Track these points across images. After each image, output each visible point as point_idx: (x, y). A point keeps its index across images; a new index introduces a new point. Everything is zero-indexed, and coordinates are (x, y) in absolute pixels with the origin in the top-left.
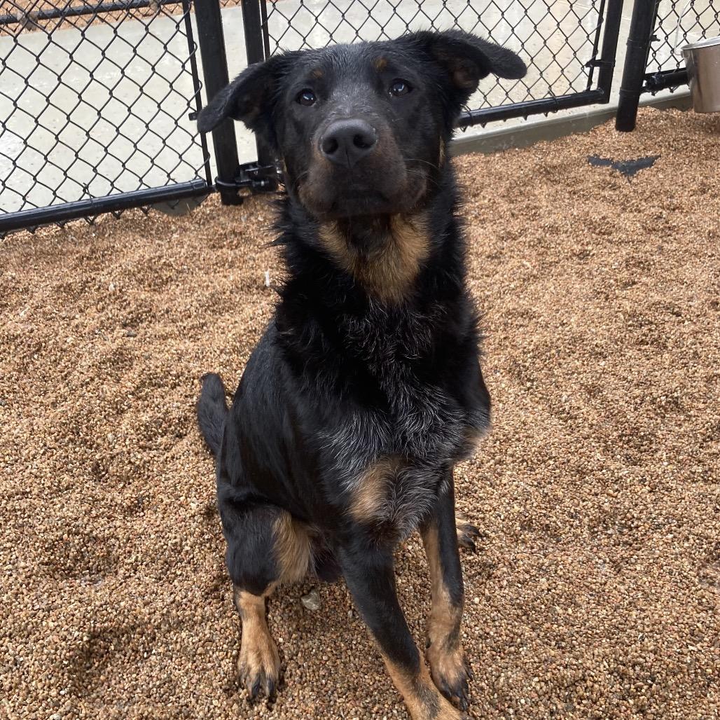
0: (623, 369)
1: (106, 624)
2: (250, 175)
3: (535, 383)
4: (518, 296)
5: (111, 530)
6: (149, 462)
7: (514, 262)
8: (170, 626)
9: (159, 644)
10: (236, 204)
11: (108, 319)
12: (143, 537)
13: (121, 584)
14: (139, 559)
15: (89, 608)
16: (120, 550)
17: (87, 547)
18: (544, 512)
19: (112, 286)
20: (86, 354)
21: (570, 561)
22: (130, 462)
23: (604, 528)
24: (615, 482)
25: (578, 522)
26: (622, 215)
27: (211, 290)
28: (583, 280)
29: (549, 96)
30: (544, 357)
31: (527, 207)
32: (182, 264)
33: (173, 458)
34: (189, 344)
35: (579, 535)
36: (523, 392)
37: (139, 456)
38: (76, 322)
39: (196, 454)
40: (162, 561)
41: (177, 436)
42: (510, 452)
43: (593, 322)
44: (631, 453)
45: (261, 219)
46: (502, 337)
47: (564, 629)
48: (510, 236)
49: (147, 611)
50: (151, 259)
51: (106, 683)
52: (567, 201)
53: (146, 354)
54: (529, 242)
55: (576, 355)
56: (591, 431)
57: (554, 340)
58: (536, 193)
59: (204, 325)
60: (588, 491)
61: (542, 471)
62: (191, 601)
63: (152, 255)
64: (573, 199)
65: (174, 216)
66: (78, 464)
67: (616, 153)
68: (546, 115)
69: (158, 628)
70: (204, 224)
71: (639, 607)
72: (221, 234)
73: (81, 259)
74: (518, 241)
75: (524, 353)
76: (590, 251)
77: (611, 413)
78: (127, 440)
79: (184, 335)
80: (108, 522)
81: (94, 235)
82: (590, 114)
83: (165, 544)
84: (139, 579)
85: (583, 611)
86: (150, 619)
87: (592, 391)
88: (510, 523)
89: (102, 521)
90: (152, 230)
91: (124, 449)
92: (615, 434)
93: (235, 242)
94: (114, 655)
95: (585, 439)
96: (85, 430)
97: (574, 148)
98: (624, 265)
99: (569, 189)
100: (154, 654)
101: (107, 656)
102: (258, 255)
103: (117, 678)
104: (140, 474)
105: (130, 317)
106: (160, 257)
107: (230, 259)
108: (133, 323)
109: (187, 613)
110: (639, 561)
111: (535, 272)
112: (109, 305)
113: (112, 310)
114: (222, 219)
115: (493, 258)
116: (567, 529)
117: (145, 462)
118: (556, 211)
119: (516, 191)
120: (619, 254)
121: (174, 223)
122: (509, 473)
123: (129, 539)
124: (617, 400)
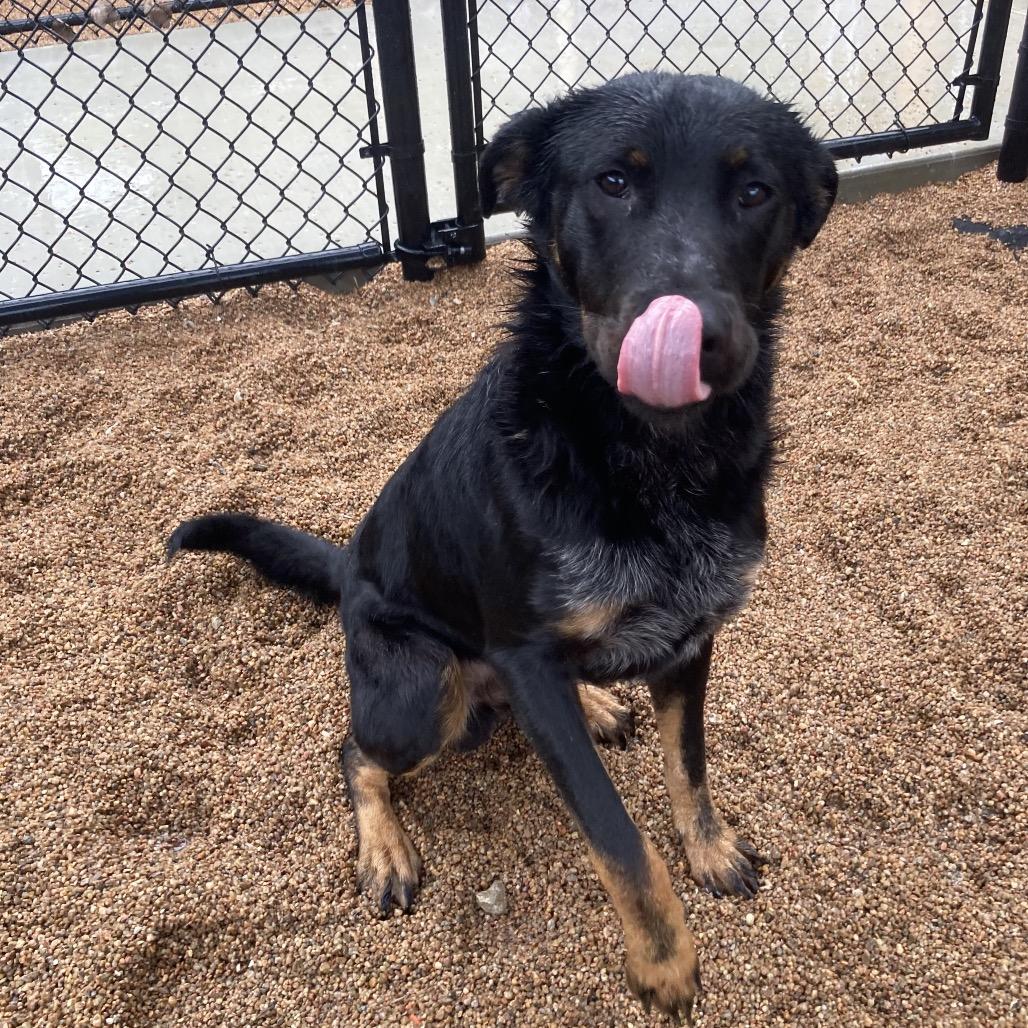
0: (997, 553)
1: (182, 916)
2: (445, 237)
3: (858, 569)
4: (838, 430)
5: (205, 766)
6: (268, 663)
7: (833, 378)
8: (278, 926)
9: (260, 952)
10: (423, 280)
11: (229, 443)
12: (249, 779)
13: (212, 851)
14: (241, 814)
15: (160, 889)
16: (214, 798)
17: (168, 790)
18: (864, 778)
19: (238, 394)
20: (193, 494)
21: (902, 864)
22: (240, 662)
23: (959, 810)
24: (980, 737)
25: (917, 798)
26: (1004, 309)
27: (379, 405)
28: (939, 409)
29: (895, 127)
30: (874, 529)
31: (857, 293)
32: (340, 366)
33: (302, 659)
34: (342, 485)
35: (919, 820)
36: (839, 581)
37: (254, 654)
38: (183, 445)
39: (337, 655)
40: (273, 820)
41: (312, 624)
42: (814, 677)
43: (952, 476)
44: (1007, 690)
45: (457, 301)
46: (810, 493)
47: (889, 979)
48: (829, 337)
49: (245, 900)
50: (297, 356)
51: (175, 1010)
52: (918, 285)
53: (278, 498)
54: (858, 347)
55: (925, 527)
56: (944, 651)
57: (891, 502)
58: (872, 271)
59: (365, 456)
60: (934, 748)
61: (863, 711)
62: (311, 888)
63: (298, 352)
64: (928, 282)
65: (336, 294)
66: (166, 660)
67: (997, 215)
68: (890, 157)
69: (260, 926)
70: (376, 307)
71: (1013, 952)
72: (399, 323)
73: (198, 354)
74: (840, 345)
75: (844, 521)
76: (951, 364)
77: (977, 623)
78: (239, 628)
79: (335, 470)
80: (202, 753)
81: (219, 319)
82: (958, 154)
83: (280, 794)
84: (238, 845)
85: (922, 950)
86: (248, 912)
87: (948, 586)
88: (808, 794)
89: (192, 751)
90: (302, 313)
91: (234, 642)
92: (981, 656)
93: (419, 334)
94: (191, 965)
95: (934, 663)
96: (180, 609)
97: (933, 205)
98: (1004, 387)
99: (922, 267)
100: (252, 968)
101: (180, 965)
102: (450, 355)
103: (194, 1003)
104: (254, 680)
105: (260, 440)
106: (309, 355)
107: (409, 360)
108: (264, 449)
109: (304, 908)
110: (1016, 873)
111: (865, 394)
112: (232, 421)
113: (237, 430)
114: (402, 300)
115: (801, 369)
116: (899, 810)
117: (262, 663)
118: (900, 300)
119: (841, 268)
120: (996, 370)
121: (334, 304)
122: (811, 711)
123: (228, 782)
124: (986, 603)
